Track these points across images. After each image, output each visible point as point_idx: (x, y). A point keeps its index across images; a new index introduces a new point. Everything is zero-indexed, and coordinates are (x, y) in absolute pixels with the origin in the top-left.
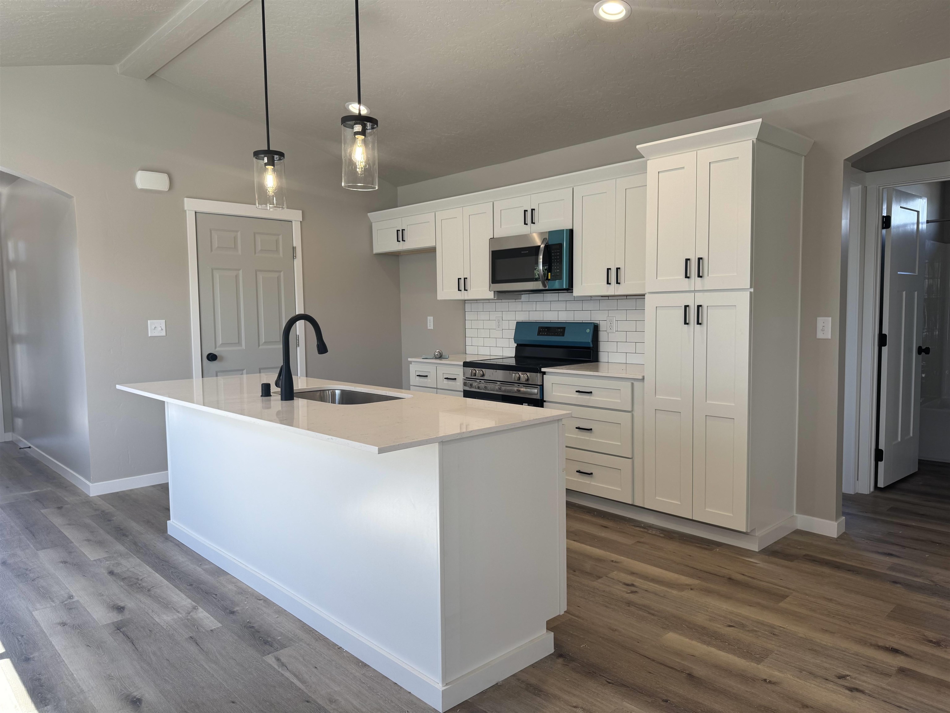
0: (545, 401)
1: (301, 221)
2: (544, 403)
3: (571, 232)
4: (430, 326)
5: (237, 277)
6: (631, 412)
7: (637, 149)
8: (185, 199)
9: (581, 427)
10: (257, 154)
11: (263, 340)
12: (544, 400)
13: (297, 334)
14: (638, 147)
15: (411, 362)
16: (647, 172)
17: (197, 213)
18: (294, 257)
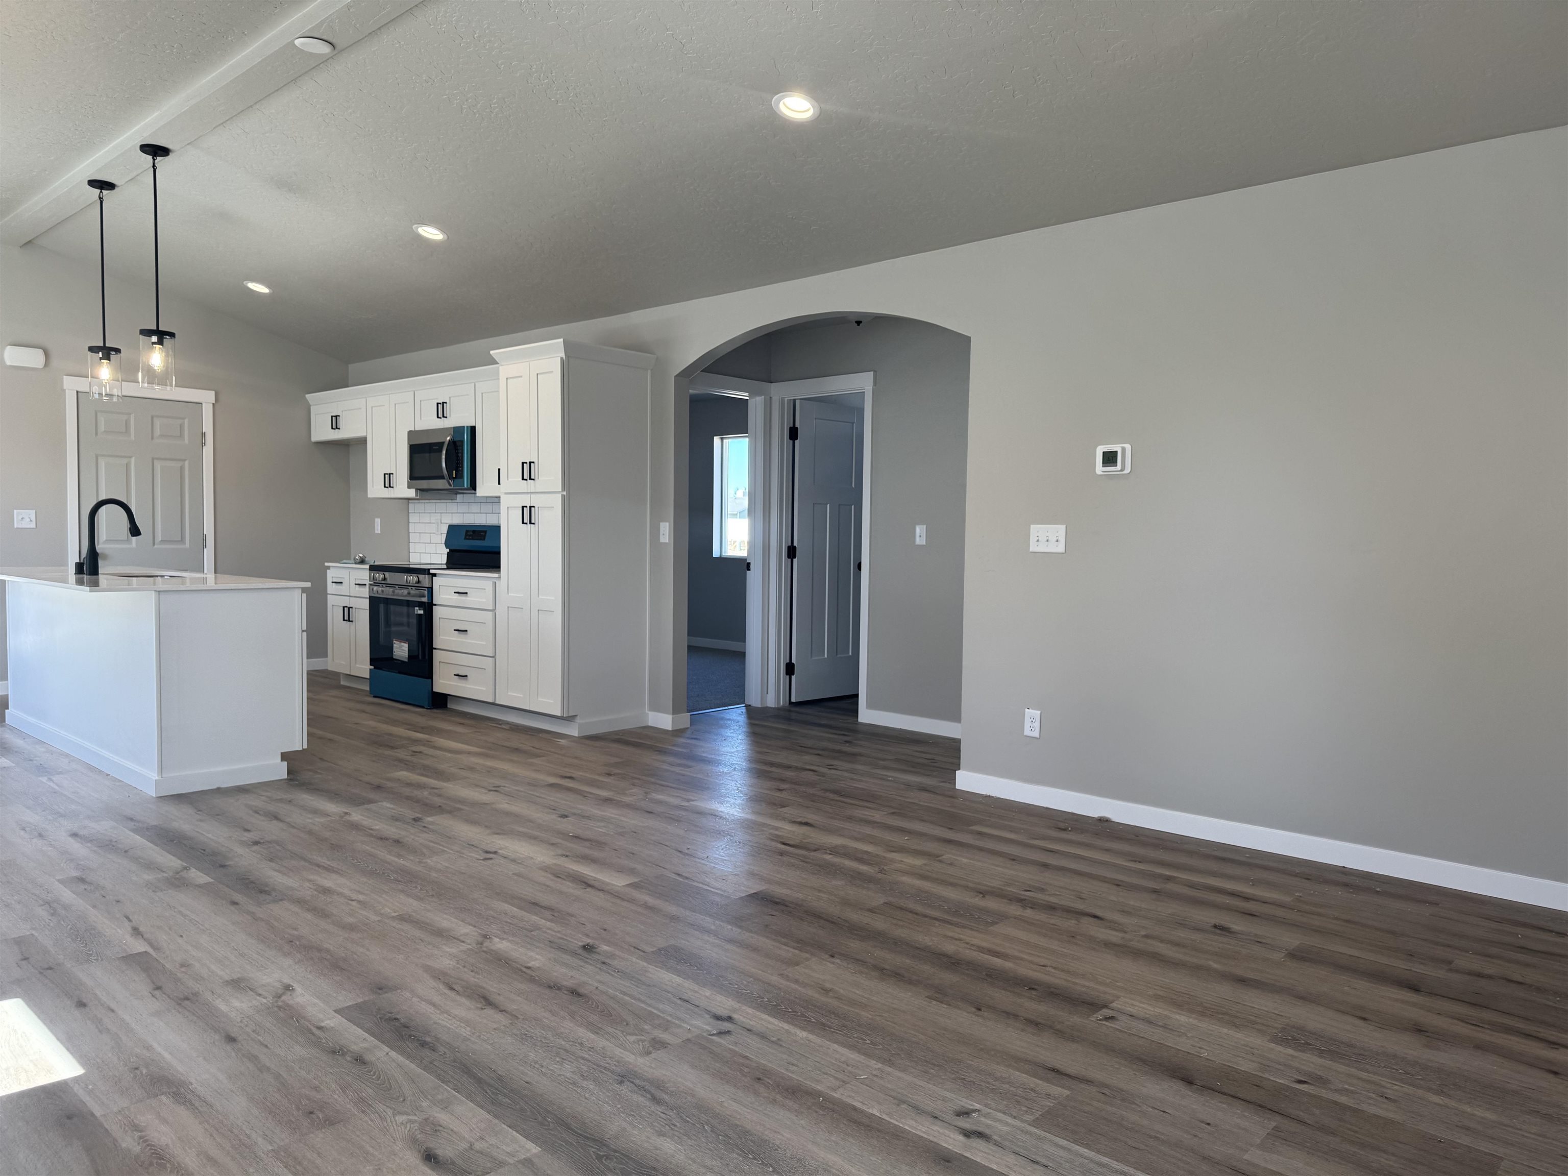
0: (435, 605)
1: (213, 404)
2: (434, 607)
3: (473, 429)
4: (378, 530)
5: (128, 466)
6: (494, 610)
7: (490, 355)
8: (65, 377)
9: (460, 629)
10: (92, 349)
11: (159, 538)
12: (434, 603)
13: (205, 533)
14: (492, 352)
15: (329, 568)
16: (499, 379)
17: (79, 394)
18: (203, 444)
